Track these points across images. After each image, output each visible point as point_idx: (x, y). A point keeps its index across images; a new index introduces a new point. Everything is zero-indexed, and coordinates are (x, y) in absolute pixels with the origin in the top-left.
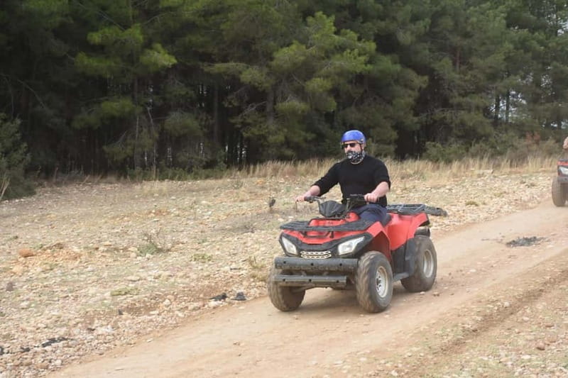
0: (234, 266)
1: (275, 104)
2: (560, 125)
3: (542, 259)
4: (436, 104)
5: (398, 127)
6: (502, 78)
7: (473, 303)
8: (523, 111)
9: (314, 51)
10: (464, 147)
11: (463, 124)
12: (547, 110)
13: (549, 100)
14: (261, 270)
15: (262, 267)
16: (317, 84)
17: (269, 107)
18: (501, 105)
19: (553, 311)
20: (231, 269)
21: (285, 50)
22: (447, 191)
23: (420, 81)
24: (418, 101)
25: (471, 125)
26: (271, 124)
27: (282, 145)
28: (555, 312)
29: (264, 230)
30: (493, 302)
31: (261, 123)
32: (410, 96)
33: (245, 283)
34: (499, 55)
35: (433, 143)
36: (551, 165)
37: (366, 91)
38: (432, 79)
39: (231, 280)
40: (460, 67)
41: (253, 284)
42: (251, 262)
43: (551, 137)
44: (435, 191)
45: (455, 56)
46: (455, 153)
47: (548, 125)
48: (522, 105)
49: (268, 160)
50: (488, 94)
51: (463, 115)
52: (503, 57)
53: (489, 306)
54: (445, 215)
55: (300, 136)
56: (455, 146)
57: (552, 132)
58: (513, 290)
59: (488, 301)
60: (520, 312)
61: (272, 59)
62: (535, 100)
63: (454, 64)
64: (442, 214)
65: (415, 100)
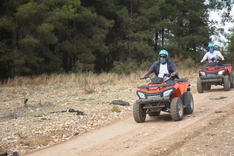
0: (9, 137)
1: (18, 40)
2: (195, 49)
3: (184, 126)
4: (119, 38)
5: (97, 53)
6: (159, 21)
7: (147, 150)
8: (173, 41)
9: (42, 6)
10: (136, 64)
11: (135, 50)
12: (186, 40)
13: (188, 34)
14: (25, 139)
15: (26, 137)
16: (45, 27)
17: (14, 42)
18: (159, 37)
19: (189, 152)
20: (8, 139)
21: (24, 5)
22: (129, 91)
23: (109, 23)
24: (108, 36)
25: (141, 50)
26: (16, 53)
27: (24, 65)
28: (191, 152)
29: (22, 117)
30: (158, 149)
31: (9, 52)
32: (103, 33)
33: (17, 146)
34: (156, 7)
35: (118, 62)
36: (189, 74)
37: (75, 30)
38: (116, 22)
39: (9, 145)
40: (133, 14)
41: (22, 147)
42: (19, 135)
43: (189, 57)
44: (122, 91)
45: (129, 7)
46: (132, 68)
47: (187, 49)
48: (171, 37)
49: (15, 76)
50: (151, 30)
51: (136, 44)
52: (159, 8)
53: (155, 151)
54: (129, 105)
55: (35, 59)
56: (131, 64)
57: (190, 53)
58: (168, 142)
59: (155, 148)
60: (172, 153)
61: (15, 11)
62: (179, 34)
63: (129, 12)
64: (127, 104)
65: (106, 36)
